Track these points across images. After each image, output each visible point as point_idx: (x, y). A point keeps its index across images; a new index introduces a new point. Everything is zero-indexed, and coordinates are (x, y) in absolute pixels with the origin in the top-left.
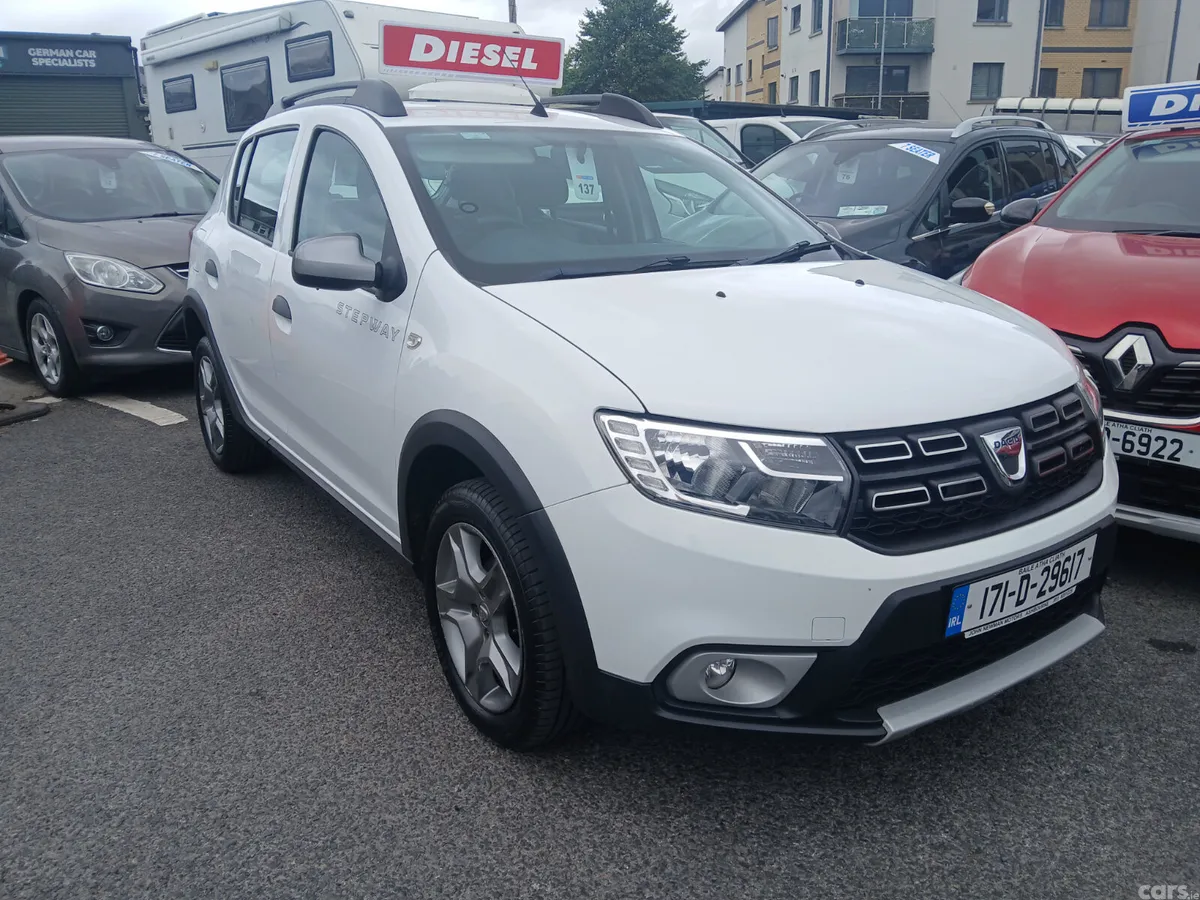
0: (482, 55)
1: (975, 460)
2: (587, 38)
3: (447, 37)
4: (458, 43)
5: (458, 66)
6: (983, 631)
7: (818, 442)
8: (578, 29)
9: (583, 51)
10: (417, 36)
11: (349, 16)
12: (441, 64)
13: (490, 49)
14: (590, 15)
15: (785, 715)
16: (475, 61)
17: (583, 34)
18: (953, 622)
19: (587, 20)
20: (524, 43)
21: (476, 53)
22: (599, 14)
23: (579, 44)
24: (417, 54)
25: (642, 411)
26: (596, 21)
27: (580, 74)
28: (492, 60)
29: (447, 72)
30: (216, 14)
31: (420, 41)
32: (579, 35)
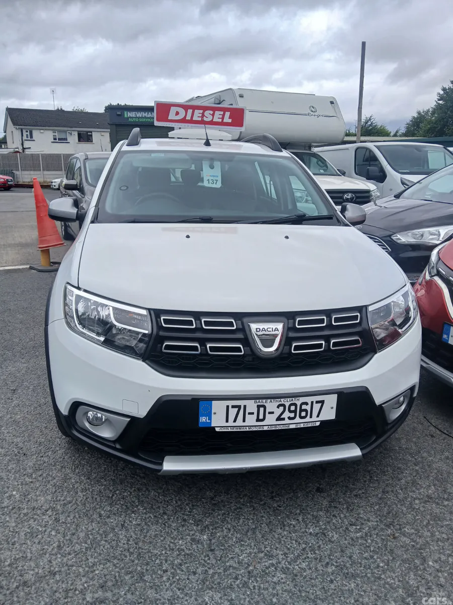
0: (203, 115)
1: (240, 336)
2: (441, 102)
3: (186, 107)
4: (192, 110)
5: (192, 121)
6: (230, 430)
7: (144, 312)
8: (436, 97)
9: (437, 109)
10: (172, 107)
11: (241, 96)
12: (184, 121)
13: (207, 113)
14: (444, 89)
15: (118, 446)
16: (200, 119)
17: (439, 100)
18: (203, 419)
19: (442, 92)
20: (225, 110)
21: (201, 115)
22: (449, 89)
23: (435, 106)
24: (172, 116)
25: (77, 286)
26: (447, 92)
27: (434, 122)
28: (208, 118)
29: (187, 125)
30: (199, 97)
31: (173, 110)
32: (437, 100)
